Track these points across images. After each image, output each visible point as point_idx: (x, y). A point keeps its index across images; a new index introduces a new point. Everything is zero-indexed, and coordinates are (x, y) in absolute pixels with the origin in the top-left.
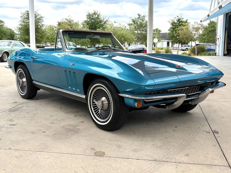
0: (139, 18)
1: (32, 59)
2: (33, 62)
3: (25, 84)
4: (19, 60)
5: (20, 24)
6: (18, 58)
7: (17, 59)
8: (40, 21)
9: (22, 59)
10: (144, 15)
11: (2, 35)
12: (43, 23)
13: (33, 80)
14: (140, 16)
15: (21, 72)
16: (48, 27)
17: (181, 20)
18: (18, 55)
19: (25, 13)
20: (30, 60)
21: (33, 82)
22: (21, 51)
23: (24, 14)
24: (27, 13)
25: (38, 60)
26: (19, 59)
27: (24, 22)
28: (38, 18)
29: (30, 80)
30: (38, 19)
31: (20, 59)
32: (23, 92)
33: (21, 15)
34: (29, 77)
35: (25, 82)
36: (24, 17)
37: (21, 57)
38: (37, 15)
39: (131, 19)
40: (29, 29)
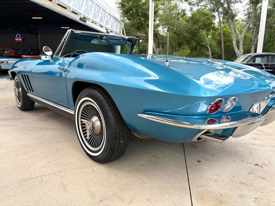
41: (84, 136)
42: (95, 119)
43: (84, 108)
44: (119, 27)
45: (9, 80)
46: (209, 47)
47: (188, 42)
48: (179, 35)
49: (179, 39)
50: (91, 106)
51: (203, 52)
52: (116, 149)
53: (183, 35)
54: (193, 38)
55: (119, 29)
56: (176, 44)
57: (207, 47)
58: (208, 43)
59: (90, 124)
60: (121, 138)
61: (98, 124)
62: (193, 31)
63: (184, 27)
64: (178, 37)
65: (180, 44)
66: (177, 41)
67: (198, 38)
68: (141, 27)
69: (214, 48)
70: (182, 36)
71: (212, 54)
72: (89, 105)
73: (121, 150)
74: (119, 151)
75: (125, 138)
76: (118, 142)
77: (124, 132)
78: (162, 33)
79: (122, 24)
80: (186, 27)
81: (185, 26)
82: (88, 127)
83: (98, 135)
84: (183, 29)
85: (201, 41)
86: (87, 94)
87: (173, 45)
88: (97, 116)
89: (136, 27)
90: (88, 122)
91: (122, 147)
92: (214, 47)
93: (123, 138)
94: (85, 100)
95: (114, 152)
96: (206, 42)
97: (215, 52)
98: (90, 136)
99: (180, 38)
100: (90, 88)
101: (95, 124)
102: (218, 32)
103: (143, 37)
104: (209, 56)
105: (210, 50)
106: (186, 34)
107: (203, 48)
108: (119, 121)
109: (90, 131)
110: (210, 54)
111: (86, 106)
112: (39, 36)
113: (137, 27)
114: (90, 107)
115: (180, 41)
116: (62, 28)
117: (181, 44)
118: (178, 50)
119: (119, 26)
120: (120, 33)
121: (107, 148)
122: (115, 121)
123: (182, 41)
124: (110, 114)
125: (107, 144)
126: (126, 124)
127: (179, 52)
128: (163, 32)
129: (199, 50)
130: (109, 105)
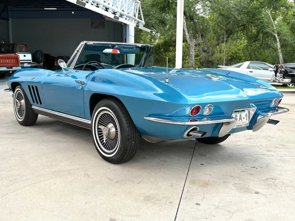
41: (100, 142)
42: (111, 125)
43: (101, 116)
44: (133, 7)
45: (8, 91)
46: (276, 36)
47: (244, 27)
48: (228, 18)
49: (227, 24)
50: (108, 114)
51: (268, 44)
52: (129, 148)
53: (235, 17)
54: (251, 21)
55: (133, 9)
56: (223, 31)
57: (273, 36)
58: (275, 29)
59: (107, 129)
60: (132, 140)
61: (113, 130)
62: (250, 11)
63: (235, 5)
64: (226, 21)
65: (229, 32)
66: (224, 27)
67: (259, 21)
68: (167, 7)
69: (285, 38)
70: (232, 19)
71: (282, 46)
72: (106, 114)
73: (133, 151)
74: (131, 150)
75: (136, 136)
76: (130, 142)
77: (134, 134)
78: (202, 13)
79: (138, 3)
80: (238, 5)
81: (237, 3)
82: (105, 133)
83: (113, 140)
84: (233, 8)
85: (264, 26)
86: (104, 104)
87: (218, 33)
88: (112, 123)
89: (159, 7)
90: (105, 128)
91: (133, 148)
92: (285, 35)
93: (134, 140)
94: (102, 109)
95: (127, 151)
96: (271, 28)
97: (287, 43)
98: (106, 140)
99: (230, 22)
100: (106, 99)
101: (111, 130)
102: (293, 12)
103: (170, 21)
104: (277, 49)
105: (278, 40)
106: (238, 16)
107: (268, 38)
108: (131, 125)
109: (106, 135)
110: (279, 46)
111: (102, 115)
112: (10, 22)
113: (161, 7)
114: (106, 116)
115: (230, 26)
116: (45, 9)
117: (231, 32)
118: (226, 40)
119: (134, 5)
120: (135, 16)
121: (121, 148)
122: (128, 126)
123: (233, 26)
124: (124, 120)
125: (121, 145)
126: (136, 128)
127: (229, 44)
128: (204, 13)
129: (262, 39)
130: (123, 112)
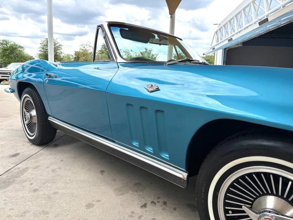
0: (146, 52)
1: (47, 78)
2: (48, 83)
3: (35, 120)
4: (28, 79)
5: (40, 50)
6: (25, 75)
7: (24, 78)
8: (59, 49)
9: (33, 77)
10: (151, 50)
11: (22, 60)
12: (61, 51)
13: (48, 116)
14: (147, 50)
15: (29, 100)
16: (65, 55)
17: (181, 55)
18: (25, 72)
19: (45, 40)
20: (44, 80)
21: (49, 119)
22: (30, 64)
23: (44, 42)
24: (46, 40)
25: (58, 79)
26: (28, 77)
27: (43, 48)
28: (57, 45)
29: (43, 114)
30: (57, 47)
31: (30, 78)
32: (32, 133)
33: (41, 42)
34: (42, 109)
35: (35, 118)
36: (44, 44)
37: (31, 75)
38: (56, 43)
39: (139, 52)
40: (48, 56)
